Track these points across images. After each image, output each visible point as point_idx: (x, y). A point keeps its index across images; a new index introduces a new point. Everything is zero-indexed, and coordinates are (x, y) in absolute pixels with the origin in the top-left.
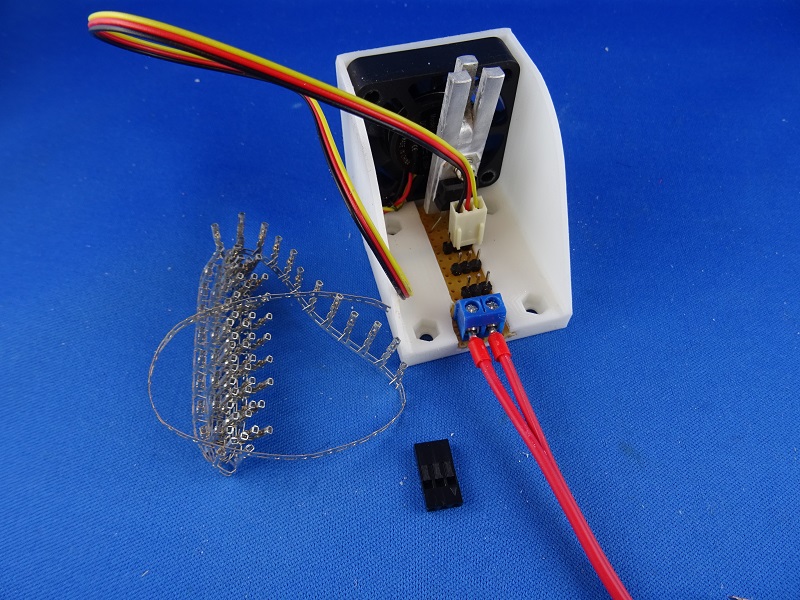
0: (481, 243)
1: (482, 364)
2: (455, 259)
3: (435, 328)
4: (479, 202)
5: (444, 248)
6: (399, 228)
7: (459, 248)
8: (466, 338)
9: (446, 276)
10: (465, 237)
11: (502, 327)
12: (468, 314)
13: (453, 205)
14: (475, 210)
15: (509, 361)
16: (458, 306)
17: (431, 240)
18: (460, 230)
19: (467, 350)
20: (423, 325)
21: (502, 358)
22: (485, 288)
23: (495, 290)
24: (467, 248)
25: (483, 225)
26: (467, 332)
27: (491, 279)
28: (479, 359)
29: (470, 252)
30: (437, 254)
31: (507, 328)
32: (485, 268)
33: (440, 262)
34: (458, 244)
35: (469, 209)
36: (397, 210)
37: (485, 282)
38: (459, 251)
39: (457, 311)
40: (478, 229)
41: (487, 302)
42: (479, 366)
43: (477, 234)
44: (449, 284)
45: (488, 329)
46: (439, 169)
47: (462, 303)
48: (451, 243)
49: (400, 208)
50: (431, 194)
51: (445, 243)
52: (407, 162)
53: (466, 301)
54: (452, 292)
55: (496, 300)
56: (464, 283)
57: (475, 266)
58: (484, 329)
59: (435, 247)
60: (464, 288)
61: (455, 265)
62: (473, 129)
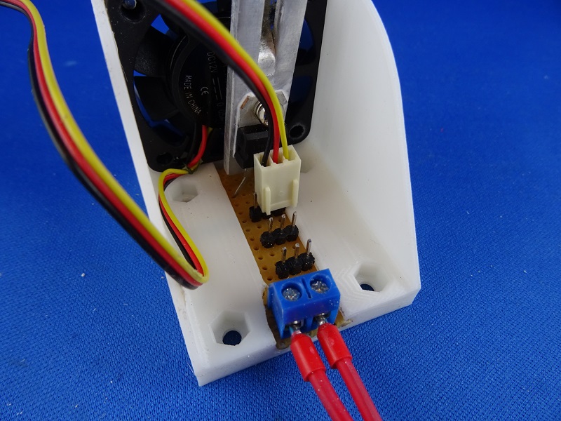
0: (295, 205)
1: (313, 377)
2: (265, 227)
3: (243, 323)
4: (290, 153)
5: (251, 214)
6: (195, 194)
7: (269, 213)
8: (287, 333)
9: (255, 249)
10: (276, 198)
11: (334, 314)
12: (287, 303)
13: (257, 158)
14: (286, 163)
15: (351, 367)
16: (271, 290)
17: (235, 206)
18: (268, 189)
19: (289, 349)
20: (226, 319)
21: (341, 364)
22: (305, 262)
23: (321, 264)
24: (278, 213)
25: (297, 182)
26: (287, 327)
27: (314, 250)
28: (308, 370)
29: (284, 216)
30: (243, 223)
31: (340, 316)
32: (305, 236)
33: (247, 232)
34: (268, 208)
35: (277, 160)
36: (191, 173)
37: (306, 254)
38: (270, 216)
39: (271, 297)
40: (291, 186)
41: (312, 283)
42: (308, 379)
43: (290, 195)
44: (259, 259)
45: (316, 320)
46: (235, 112)
47: (278, 286)
48: (259, 208)
49: (195, 170)
50: (231, 148)
51: (252, 208)
52: (197, 110)
53: (284, 282)
54: (264, 269)
55: (324, 279)
56: (278, 257)
57: (291, 234)
58: (310, 322)
59: (239, 214)
60: (278, 264)
61: (265, 235)
62: (276, 54)
